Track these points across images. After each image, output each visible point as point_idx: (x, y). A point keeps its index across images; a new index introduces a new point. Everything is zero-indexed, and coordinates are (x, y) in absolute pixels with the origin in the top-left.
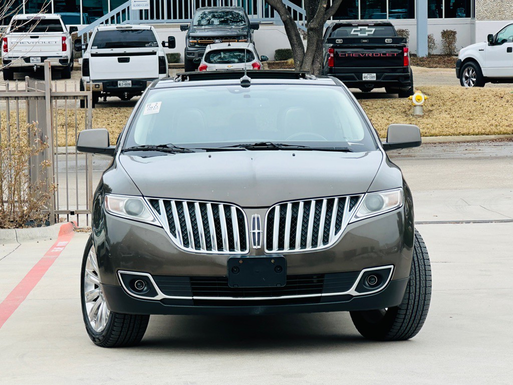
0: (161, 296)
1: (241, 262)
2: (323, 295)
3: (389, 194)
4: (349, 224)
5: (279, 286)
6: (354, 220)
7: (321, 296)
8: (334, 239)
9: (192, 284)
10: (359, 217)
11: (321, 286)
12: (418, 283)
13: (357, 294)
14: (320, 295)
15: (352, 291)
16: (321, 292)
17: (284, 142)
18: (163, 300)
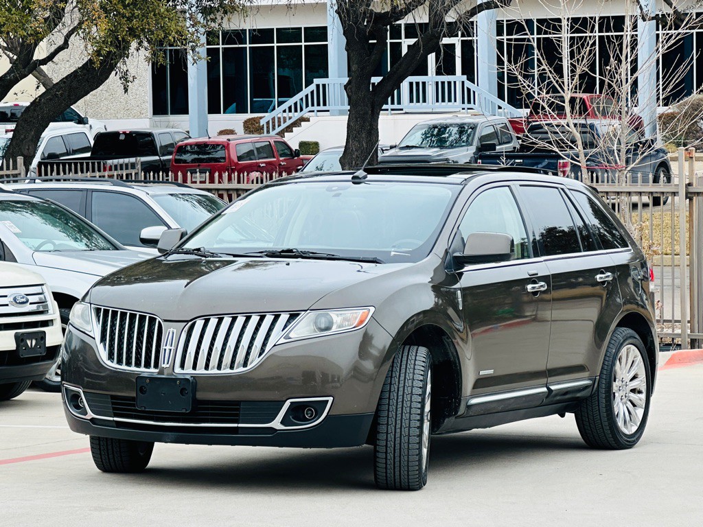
0: (90, 415)
1: (148, 381)
2: (240, 425)
3: (344, 314)
4: (275, 345)
5: (184, 411)
6: (283, 340)
7: (238, 428)
8: (255, 361)
9: (113, 403)
10: (290, 338)
11: (237, 415)
12: (399, 422)
13: (283, 427)
14: (235, 425)
15: (276, 424)
16: (238, 422)
17: (311, 249)
18: (92, 420)
